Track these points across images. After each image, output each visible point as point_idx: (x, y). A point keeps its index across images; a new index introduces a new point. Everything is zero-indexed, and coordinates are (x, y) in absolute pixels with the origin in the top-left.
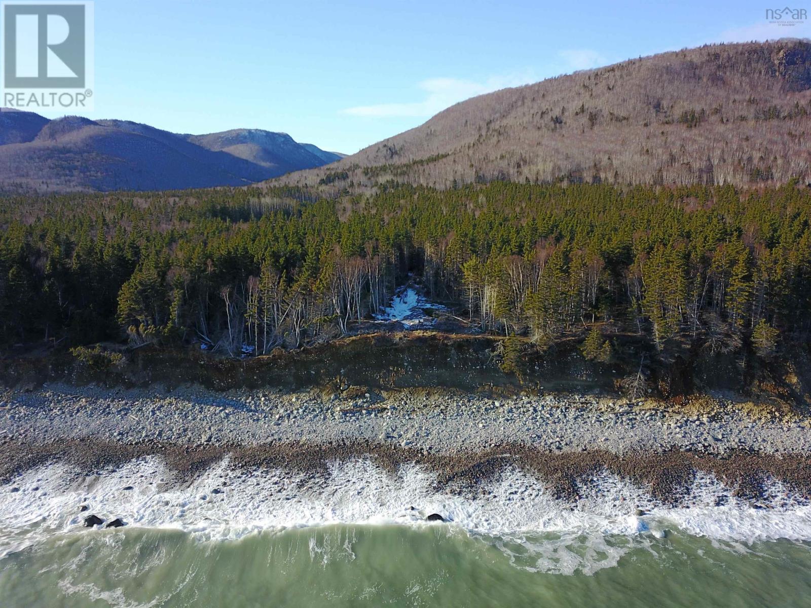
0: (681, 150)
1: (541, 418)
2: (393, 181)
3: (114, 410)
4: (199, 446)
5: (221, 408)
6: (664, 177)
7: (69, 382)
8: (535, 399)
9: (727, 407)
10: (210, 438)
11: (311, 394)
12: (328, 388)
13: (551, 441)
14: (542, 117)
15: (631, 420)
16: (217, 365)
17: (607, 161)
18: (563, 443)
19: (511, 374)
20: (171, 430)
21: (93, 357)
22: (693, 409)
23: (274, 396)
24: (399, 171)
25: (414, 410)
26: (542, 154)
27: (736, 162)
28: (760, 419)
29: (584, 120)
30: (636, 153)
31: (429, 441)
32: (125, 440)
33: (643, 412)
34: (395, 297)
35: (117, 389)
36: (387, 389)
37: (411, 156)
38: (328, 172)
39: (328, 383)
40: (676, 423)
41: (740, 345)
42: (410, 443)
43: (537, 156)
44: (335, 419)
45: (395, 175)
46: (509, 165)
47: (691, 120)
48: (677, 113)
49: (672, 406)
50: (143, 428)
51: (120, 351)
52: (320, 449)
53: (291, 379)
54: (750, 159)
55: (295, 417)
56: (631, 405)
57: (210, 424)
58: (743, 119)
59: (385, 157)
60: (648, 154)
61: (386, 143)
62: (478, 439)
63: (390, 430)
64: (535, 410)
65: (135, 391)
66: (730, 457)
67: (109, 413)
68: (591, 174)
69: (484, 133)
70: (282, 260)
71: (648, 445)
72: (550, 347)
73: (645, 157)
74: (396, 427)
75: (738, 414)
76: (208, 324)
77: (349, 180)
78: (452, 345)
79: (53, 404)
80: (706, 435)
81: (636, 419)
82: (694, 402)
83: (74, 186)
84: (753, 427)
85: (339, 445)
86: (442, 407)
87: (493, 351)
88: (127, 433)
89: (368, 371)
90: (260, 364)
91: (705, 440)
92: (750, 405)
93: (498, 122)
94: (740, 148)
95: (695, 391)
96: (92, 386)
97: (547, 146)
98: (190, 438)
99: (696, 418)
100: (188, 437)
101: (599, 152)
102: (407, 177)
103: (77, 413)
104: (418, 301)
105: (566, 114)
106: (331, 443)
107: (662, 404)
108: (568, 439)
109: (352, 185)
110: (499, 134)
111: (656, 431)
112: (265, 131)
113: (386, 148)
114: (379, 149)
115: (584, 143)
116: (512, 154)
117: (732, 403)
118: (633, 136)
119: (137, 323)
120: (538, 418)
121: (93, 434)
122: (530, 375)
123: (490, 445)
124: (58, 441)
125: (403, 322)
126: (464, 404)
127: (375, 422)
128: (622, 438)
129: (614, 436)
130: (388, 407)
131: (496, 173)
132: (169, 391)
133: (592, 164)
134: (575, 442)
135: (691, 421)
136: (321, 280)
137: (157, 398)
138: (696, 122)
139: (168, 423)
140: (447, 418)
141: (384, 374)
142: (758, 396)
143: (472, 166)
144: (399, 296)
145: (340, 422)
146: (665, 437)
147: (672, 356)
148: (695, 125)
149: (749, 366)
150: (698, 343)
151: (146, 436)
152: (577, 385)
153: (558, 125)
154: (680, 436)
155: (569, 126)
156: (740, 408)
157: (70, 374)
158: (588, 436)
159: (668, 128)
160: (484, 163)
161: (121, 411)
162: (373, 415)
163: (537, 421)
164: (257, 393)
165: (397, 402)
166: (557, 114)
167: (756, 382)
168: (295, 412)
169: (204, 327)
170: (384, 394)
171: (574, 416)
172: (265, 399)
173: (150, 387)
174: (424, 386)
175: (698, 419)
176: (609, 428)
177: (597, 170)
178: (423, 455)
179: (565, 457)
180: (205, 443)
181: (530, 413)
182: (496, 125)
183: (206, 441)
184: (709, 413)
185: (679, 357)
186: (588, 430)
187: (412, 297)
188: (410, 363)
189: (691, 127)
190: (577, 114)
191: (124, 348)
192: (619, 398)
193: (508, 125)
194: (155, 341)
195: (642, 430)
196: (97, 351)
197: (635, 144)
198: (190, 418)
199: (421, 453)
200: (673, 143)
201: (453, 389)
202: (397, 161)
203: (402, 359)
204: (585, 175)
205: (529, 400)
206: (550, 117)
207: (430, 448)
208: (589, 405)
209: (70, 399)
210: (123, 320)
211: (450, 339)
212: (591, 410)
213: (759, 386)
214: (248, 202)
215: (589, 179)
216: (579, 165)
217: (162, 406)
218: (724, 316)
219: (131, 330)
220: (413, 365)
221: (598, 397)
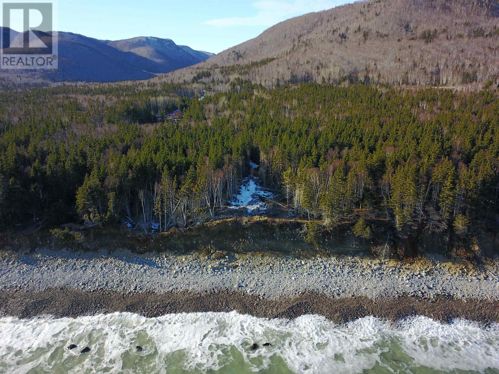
0: (420, 59)
1: (329, 273)
2: (239, 79)
3: (78, 267)
4: (130, 293)
5: (141, 266)
6: (409, 78)
7: (50, 248)
8: (325, 259)
9: (436, 265)
10: (136, 287)
11: (194, 256)
12: (203, 252)
13: (334, 289)
14: (333, 34)
15: (380, 274)
16: (138, 238)
17: (374, 66)
18: (341, 291)
19: (311, 244)
20: (113, 282)
21: (64, 235)
22: (417, 266)
23: (172, 257)
24: (243, 71)
25: (254, 267)
26: (333, 60)
27: (454, 68)
28: (456, 273)
29: (360, 36)
30: (392, 61)
31: (263, 290)
32: (87, 289)
33: (388, 269)
34: (242, 186)
35: (79, 252)
36: (238, 253)
37: (250, 58)
38: (198, 71)
39: (203, 249)
40: (407, 277)
41: (446, 228)
42: (252, 291)
43: (330, 61)
44: (208, 273)
45: (241, 74)
46: (312, 67)
47: (428, 37)
48: (419, 32)
49: (405, 264)
50: (96, 280)
51: (79, 230)
52: (200, 296)
53: (182, 246)
54: (463, 65)
55: (185, 272)
56: (381, 264)
57: (135, 277)
58: (461, 36)
59: (234, 59)
60: (400, 61)
61: (234, 49)
62: (292, 288)
63: (241, 281)
64: (325, 267)
65: (90, 253)
66: (436, 300)
67: (76, 269)
68: (364, 75)
69: (296, 44)
70: (174, 168)
71: (390, 293)
72: (335, 228)
73: (398, 64)
74: (244, 280)
75: (443, 270)
76: (131, 210)
77: (211, 77)
78: (277, 226)
79: (42, 263)
80: (423, 285)
81: (383, 273)
82: (418, 262)
83: (37, 78)
84: (451, 279)
85: (211, 293)
86: (271, 265)
87: (301, 230)
88: (87, 283)
89: (227, 242)
90: (163, 237)
91: (423, 288)
92: (450, 264)
93: (306, 36)
94: (458, 57)
95: (419, 255)
96: (64, 250)
97: (336, 55)
98: (125, 287)
99: (418, 272)
100: (123, 286)
101: (369, 59)
102: (248, 75)
103: (57, 269)
104: (256, 189)
105: (349, 32)
106: (206, 291)
107: (399, 263)
108: (344, 288)
109: (213, 81)
110: (306, 45)
111: (395, 282)
112: (157, 38)
113: (234, 53)
114: (230, 54)
115: (360, 53)
116: (314, 60)
117: (440, 262)
118: (391, 48)
119: (89, 213)
120: (327, 272)
121: (67, 284)
122: (322, 244)
123: (299, 292)
124: (47, 289)
125: (247, 207)
126: (284, 263)
127: (231, 276)
128: (375, 288)
129: (371, 286)
130: (239, 265)
131: (304, 73)
132: (110, 254)
133: (365, 68)
134: (348, 290)
135: (415, 275)
136: (198, 186)
137: (103, 258)
138: (431, 38)
139: (111, 276)
140: (274, 273)
141: (237, 243)
142: (455, 259)
143: (289, 68)
144: (244, 185)
145: (211, 276)
146: (400, 287)
147: (406, 234)
148: (430, 41)
149: (451, 239)
150: (422, 225)
151: (99, 286)
152: (350, 251)
153: (343, 39)
154: (408, 286)
155: (351, 40)
156: (444, 266)
157: (51, 242)
158: (355, 286)
159: (413, 43)
160: (296, 66)
161: (82, 267)
162: (230, 271)
163: (326, 275)
164: (162, 255)
165: (245, 261)
166: (343, 31)
167: (455, 250)
168: (185, 268)
169: (128, 212)
170: (237, 256)
171: (348, 272)
172: (167, 259)
173: (98, 251)
174: (260, 251)
175: (419, 274)
176: (367, 280)
177: (367, 72)
178: (260, 300)
179: (342, 301)
180: (133, 291)
181: (322, 269)
182: (304, 39)
183: (134, 290)
184: (426, 269)
185: (410, 235)
186: (355, 281)
187: (252, 186)
188: (252, 237)
189: (428, 42)
190: (356, 32)
191: (82, 228)
192: (374, 258)
193: (312, 39)
194: (100, 224)
195: (387, 282)
196: (66, 231)
197: (392, 54)
198: (123, 272)
199: (259, 298)
200: (416, 54)
201: (277, 253)
202: (241, 62)
203: (247, 234)
204: (360, 75)
205: (322, 260)
206: (338, 34)
207: (264, 295)
208: (356, 263)
209: (52, 259)
210: (80, 210)
211: (275, 222)
212: (358, 267)
213: (456, 252)
214: (149, 100)
215: (362, 79)
216: (356, 69)
217: (106, 264)
218: (438, 209)
219: (85, 217)
220: (254, 238)
221: (362, 258)
